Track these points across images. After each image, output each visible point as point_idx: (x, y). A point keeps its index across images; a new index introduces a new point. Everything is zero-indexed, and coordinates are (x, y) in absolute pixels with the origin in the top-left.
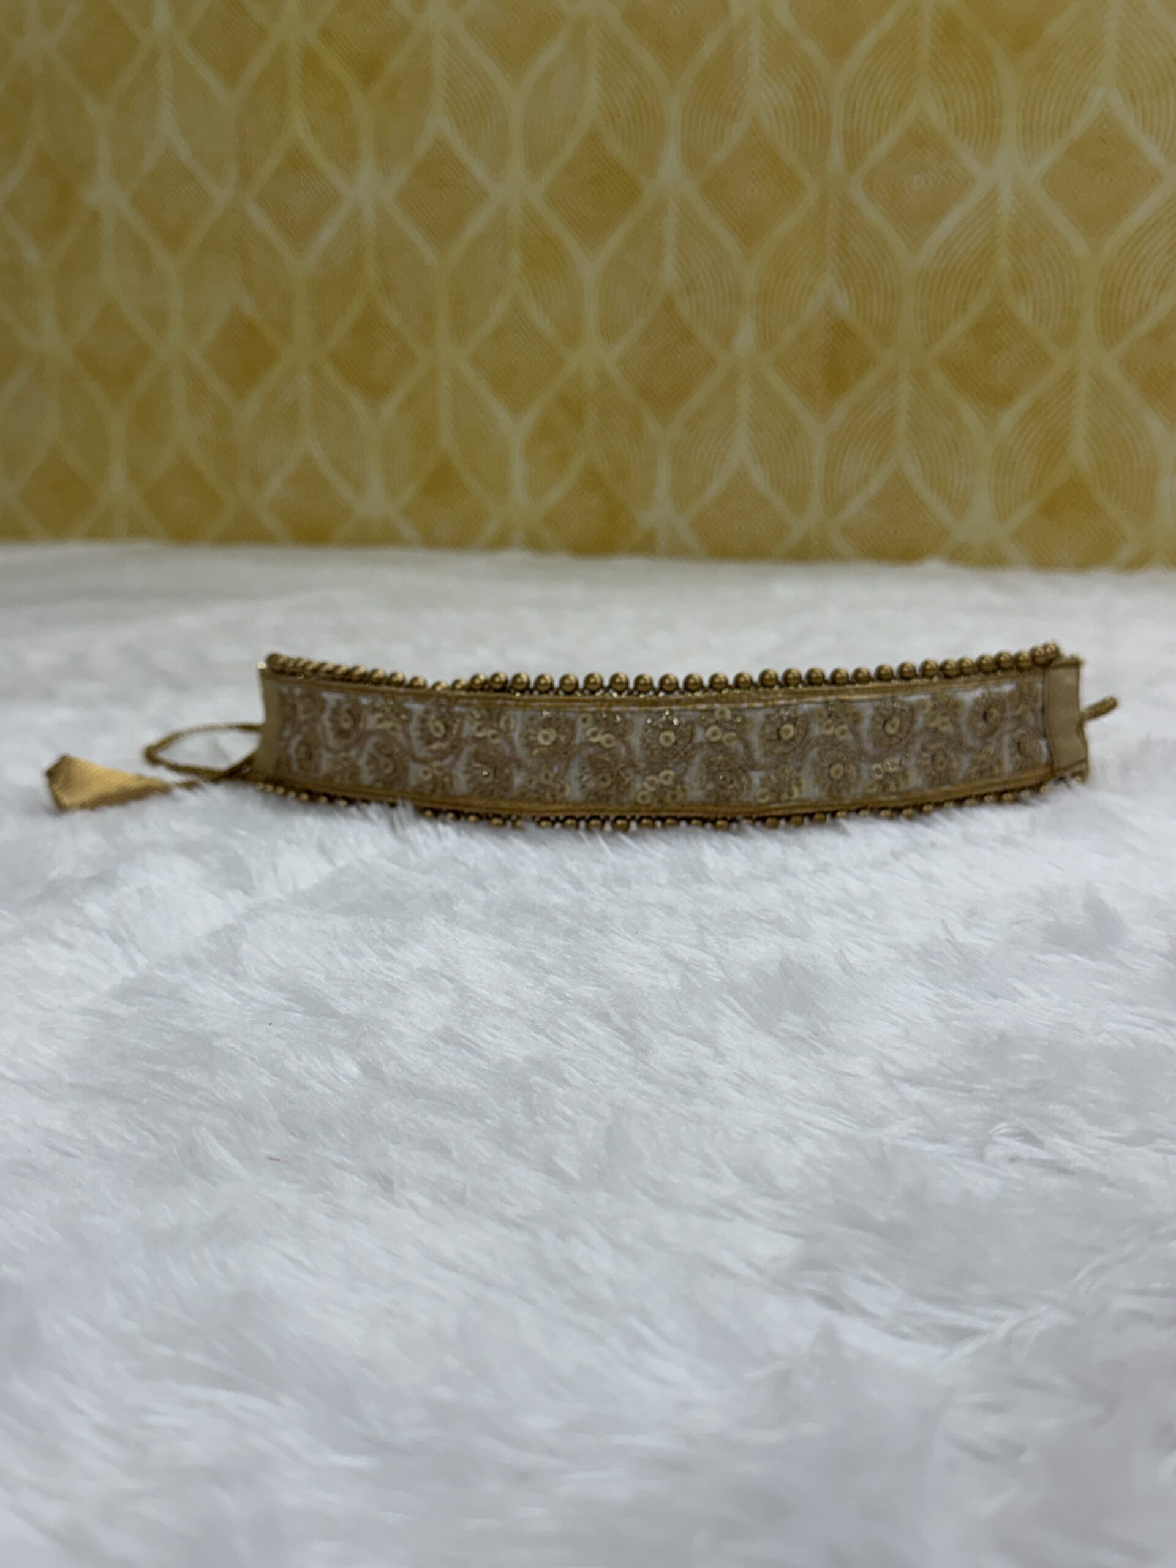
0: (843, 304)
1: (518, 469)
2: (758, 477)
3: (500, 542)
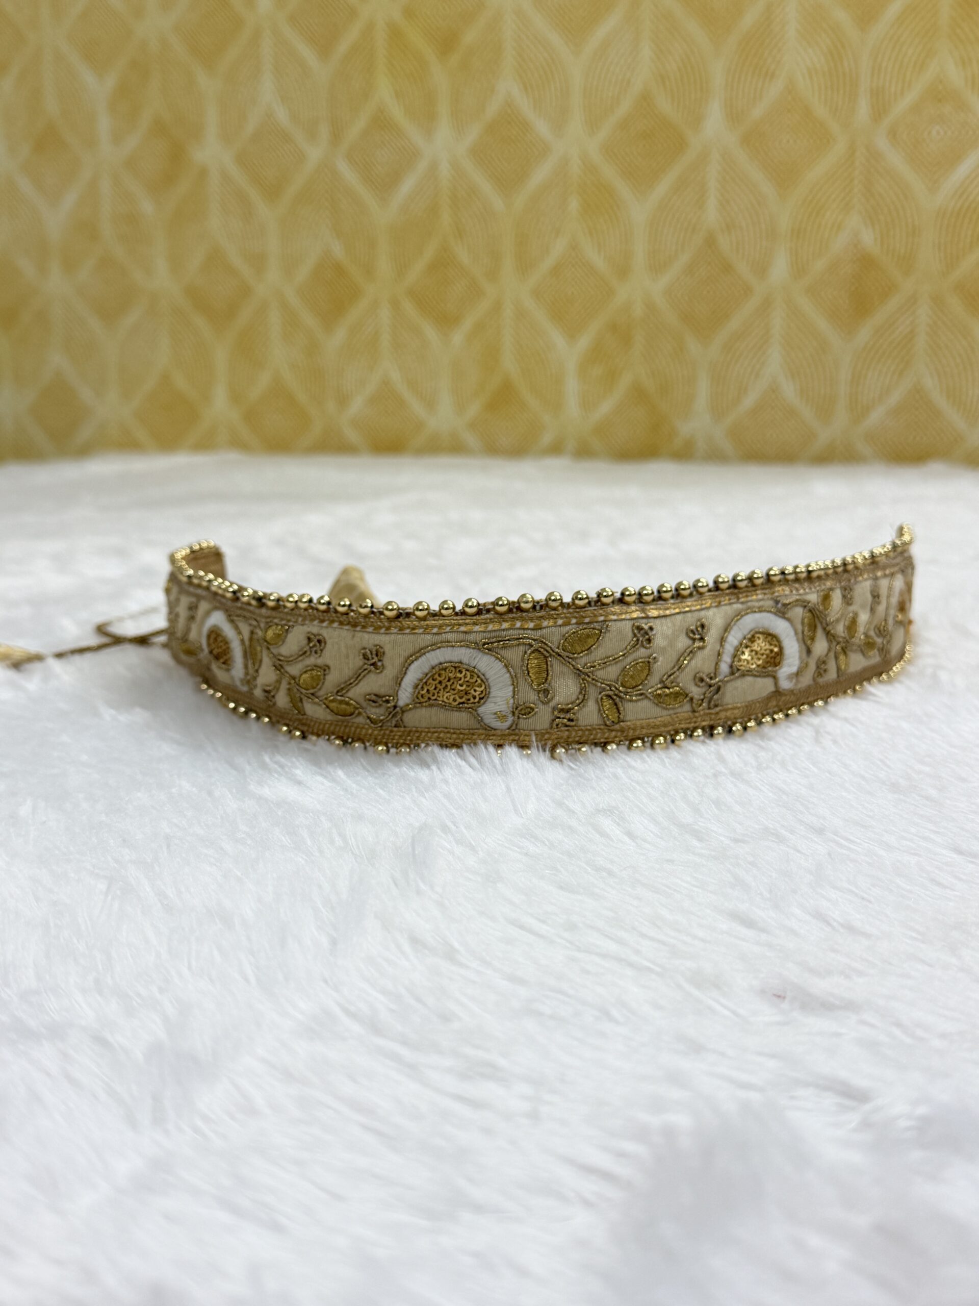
0: (868, 238)
1: (572, 387)
2: (789, 391)
3: (556, 449)
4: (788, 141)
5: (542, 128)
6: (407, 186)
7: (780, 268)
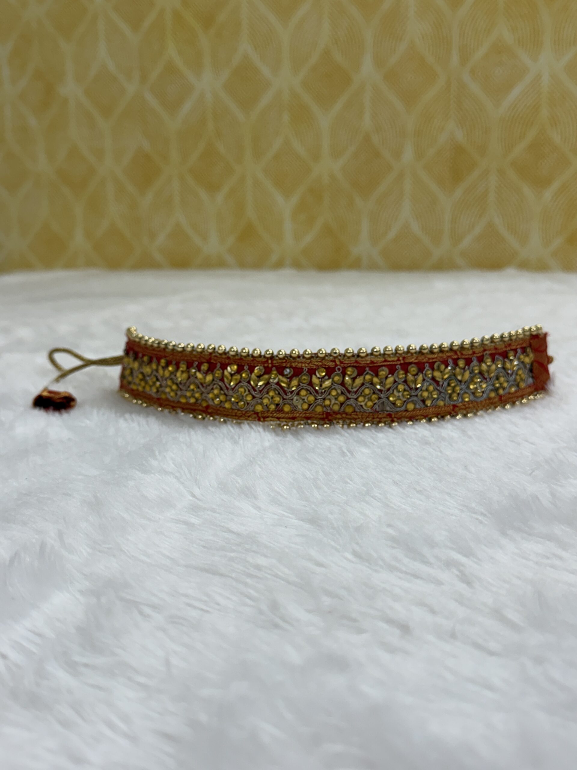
0: (460, 135)
4: (411, 78)
5: (266, 71)
6: (187, 107)
7: (408, 154)
